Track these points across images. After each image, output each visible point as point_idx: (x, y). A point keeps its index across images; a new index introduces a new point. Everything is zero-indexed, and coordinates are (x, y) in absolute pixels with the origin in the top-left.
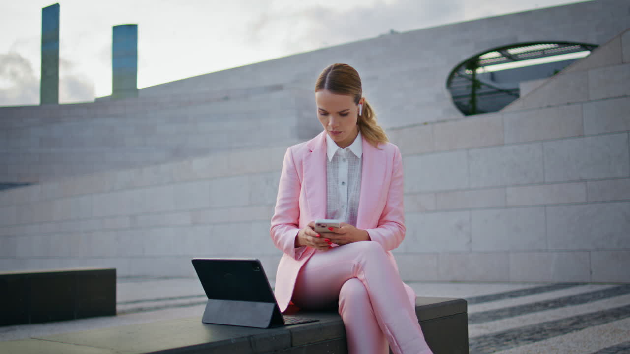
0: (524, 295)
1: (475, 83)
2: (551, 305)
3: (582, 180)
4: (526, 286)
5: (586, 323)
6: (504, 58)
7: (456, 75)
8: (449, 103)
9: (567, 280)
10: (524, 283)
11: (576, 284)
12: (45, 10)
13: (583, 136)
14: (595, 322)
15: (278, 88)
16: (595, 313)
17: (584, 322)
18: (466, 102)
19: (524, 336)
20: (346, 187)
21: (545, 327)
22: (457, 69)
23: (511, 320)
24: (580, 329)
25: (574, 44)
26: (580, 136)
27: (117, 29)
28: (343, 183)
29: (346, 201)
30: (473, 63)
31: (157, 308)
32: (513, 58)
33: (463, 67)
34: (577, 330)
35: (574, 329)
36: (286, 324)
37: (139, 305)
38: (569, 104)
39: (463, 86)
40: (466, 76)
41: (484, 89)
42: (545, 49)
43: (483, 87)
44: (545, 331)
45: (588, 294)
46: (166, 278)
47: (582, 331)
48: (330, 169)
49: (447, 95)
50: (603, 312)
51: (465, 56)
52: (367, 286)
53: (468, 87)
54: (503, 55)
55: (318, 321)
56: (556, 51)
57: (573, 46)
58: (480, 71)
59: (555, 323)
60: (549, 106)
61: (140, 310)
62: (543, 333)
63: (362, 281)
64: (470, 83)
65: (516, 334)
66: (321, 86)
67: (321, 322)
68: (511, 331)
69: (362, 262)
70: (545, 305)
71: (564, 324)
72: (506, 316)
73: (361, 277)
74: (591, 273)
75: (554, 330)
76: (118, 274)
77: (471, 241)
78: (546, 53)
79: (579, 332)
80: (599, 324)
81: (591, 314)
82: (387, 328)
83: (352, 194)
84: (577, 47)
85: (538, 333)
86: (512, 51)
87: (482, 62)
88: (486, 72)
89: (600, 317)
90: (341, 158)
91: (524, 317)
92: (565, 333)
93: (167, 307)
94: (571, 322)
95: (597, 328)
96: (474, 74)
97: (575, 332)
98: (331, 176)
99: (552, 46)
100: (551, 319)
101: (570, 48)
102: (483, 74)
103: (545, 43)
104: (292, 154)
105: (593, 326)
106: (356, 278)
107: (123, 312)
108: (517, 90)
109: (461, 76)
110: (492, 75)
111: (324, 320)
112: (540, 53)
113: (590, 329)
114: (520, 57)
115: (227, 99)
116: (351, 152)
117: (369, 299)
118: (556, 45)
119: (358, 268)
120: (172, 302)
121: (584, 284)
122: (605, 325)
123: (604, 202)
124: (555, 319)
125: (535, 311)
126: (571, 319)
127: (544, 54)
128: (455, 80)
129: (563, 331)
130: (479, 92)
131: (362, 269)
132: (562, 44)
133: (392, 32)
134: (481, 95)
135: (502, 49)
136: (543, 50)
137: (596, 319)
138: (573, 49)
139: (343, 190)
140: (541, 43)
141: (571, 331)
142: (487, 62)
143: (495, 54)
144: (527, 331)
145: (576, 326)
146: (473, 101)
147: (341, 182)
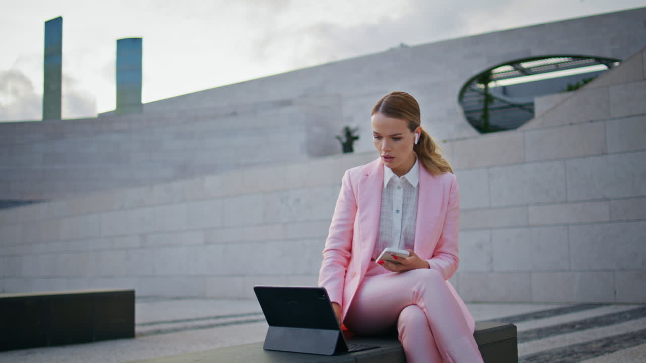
0: (548, 316)
1: (488, 97)
2: (577, 326)
3: (606, 199)
4: (549, 307)
5: (617, 345)
6: (517, 72)
7: (468, 89)
8: (461, 118)
9: (591, 300)
10: (547, 303)
11: (600, 305)
12: (48, 24)
13: (606, 154)
14: (626, 345)
15: (287, 103)
16: (625, 335)
17: (615, 344)
18: (478, 116)
19: (557, 358)
20: (400, 214)
21: (576, 349)
22: (468, 84)
23: (540, 342)
24: (612, 352)
25: (588, 58)
26: (603, 154)
27: (121, 43)
28: (397, 211)
29: (400, 229)
30: (485, 77)
31: (175, 330)
32: (526, 72)
33: (475, 82)
34: (609, 352)
35: (606, 352)
36: (350, 350)
37: (156, 327)
38: (591, 121)
39: (474, 101)
40: (478, 91)
41: (496, 104)
42: (559, 63)
43: (495, 101)
44: (576, 353)
45: (614, 315)
46: (178, 298)
47: (614, 354)
48: (385, 196)
49: (459, 110)
50: (632, 333)
51: (477, 70)
52: (427, 314)
53: (480, 101)
54: (516, 69)
55: (379, 347)
56: (570, 64)
57: (587, 60)
58: (492, 85)
59: (584, 345)
60: (571, 124)
61: (158, 332)
62: (575, 356)
63: (422, 309)
64: (482, 98)
65: (548, 356)
66: (377, 109)
67: (383, 349)
68: (542, 354)
69: (422, 290)
70: (572, 327)
71: (594, 346)
72: (534, 338)
73: (421, 304)
74: (615, 293)
75: (585, 353)
76: (137, 294)
77: (491, 261)
78: (559, 67)
79: (611, 354)
80: (630, 346)
81: (620, 336)
82: (448, 355)
83: (406, 222)
84: (591, 61)
85: (570, 355)
86: (525, 65)
87: (494, 77)
88: (498, 86)
89: (630, 339)
90: (396, 186)
91: (552, 339)
92: (597, 356)
93: (186, 328)
94: (602, 344)
95: (629, 350)
96: (486, 88)
97: (606, 354)
98: (386, 202)
99: (566, 59)
100: (580, 341)
101: (584, 62)
102: (495, 88)
103: (559, 57)
104: (350, 178)
105: (624, 348)
106: (416, 305)
107: (142, 335)
108: (532, 104)
109: (473, 90)
110: (504, 89)
111: (386, 347)
112: (553, 67)
113: (623, 351)
114: (533, 71)
115: (234, 114)
116: (407, 180)
117: (430, 326)
118: (570, 59)
119: (418, 296)
120: (189, 324)
121: (608, 304)
122: (636, 348)
123: (628, 221)
124: (586, 341)
125: (562, 333)
126: (600, 341)
127: (557, 67)
128: (467, 94)
129: (595, 353)
130: (490, 106)
131: (422, 296)
132: (575, 57)
133: (402, 46)
134: (493, 109)
135: (514, 63)
136: (556, 64)
137: (626, 340)
138: (587, 62)
139: (397, 219)
140: (555, 57)
141: (603, 354)
142: (499, 76)
143: (508, 68)
144: (559, 354)
145: (607, 349)
146: (485, 116)
147: (396, 210)
